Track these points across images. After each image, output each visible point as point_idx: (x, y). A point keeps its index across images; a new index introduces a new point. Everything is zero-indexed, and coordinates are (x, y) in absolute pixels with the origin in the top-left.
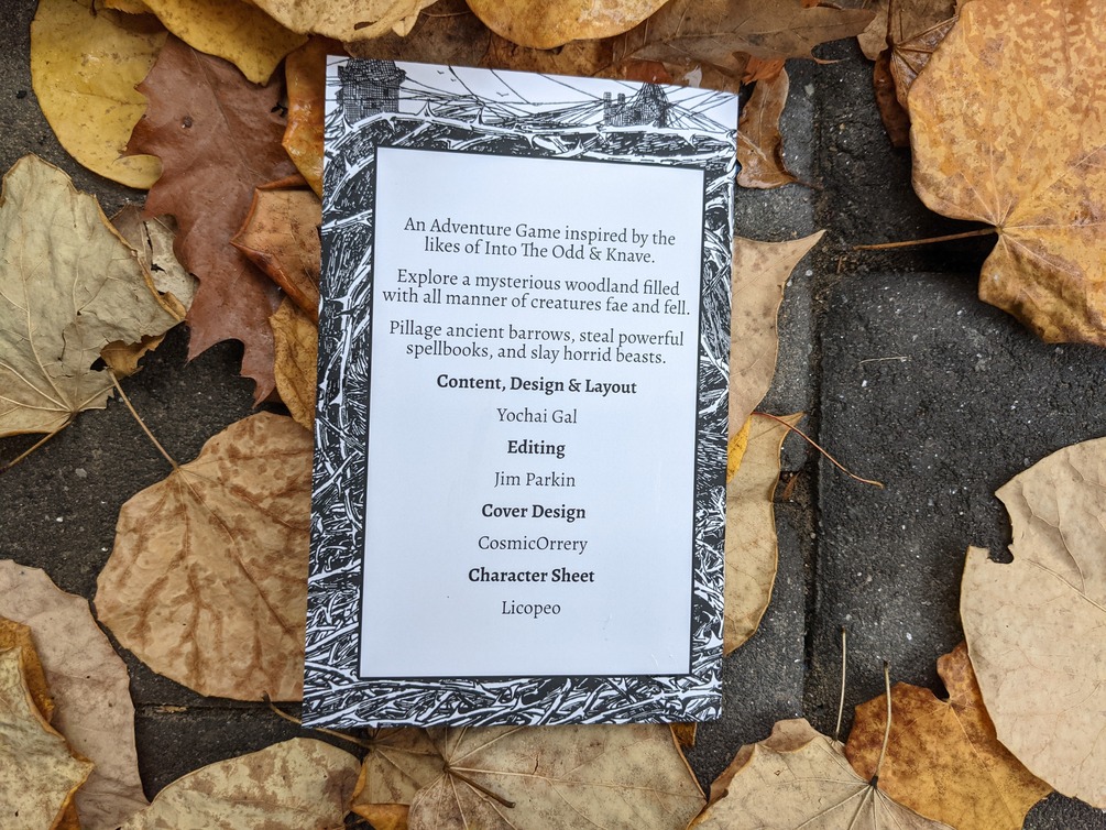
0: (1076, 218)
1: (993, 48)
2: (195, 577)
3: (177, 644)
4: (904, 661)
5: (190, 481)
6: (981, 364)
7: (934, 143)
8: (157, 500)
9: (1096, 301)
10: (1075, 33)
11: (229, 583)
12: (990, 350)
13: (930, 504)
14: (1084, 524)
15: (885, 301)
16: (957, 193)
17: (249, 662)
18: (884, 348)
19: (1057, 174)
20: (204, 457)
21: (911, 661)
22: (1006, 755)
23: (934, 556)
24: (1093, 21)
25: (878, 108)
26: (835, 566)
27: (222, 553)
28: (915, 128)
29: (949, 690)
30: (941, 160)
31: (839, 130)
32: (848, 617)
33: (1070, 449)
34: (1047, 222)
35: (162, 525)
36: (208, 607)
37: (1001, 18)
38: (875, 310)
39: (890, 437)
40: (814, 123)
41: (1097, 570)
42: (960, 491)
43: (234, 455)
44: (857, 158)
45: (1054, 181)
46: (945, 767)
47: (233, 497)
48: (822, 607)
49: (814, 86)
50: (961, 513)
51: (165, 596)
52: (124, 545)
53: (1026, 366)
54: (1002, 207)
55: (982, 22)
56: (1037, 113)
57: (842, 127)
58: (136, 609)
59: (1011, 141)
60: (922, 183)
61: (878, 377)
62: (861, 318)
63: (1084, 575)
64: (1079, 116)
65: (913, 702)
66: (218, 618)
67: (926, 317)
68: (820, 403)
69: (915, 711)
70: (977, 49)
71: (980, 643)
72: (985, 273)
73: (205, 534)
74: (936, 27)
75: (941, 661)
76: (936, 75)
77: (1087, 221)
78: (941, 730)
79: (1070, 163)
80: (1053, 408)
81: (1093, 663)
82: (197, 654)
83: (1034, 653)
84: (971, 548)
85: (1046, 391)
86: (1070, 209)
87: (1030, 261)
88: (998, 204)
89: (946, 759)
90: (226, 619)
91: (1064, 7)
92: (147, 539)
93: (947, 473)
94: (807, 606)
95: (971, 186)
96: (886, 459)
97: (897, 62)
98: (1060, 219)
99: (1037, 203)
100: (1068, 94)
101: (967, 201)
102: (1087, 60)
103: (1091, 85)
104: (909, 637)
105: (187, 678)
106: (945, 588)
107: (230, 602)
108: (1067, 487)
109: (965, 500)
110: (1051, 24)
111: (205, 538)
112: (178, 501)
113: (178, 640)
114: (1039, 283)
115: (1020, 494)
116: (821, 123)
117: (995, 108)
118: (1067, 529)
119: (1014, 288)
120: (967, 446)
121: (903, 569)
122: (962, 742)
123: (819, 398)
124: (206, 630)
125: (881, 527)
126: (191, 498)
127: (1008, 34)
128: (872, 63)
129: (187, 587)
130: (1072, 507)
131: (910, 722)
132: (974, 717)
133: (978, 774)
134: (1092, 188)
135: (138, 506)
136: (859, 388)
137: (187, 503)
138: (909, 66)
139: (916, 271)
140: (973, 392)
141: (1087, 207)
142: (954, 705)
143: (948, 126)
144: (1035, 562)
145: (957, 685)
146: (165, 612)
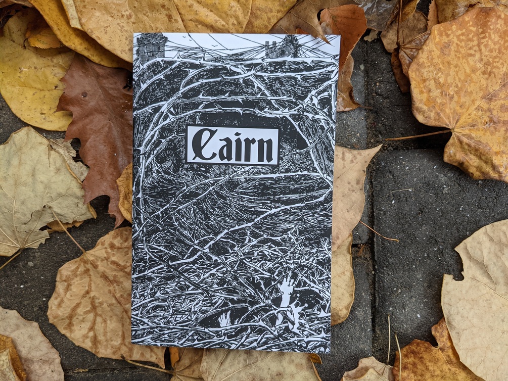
0: (487, 123)
1: (446, 46)
2: (94, 302)
3: (86, 332)
4: (417, 327)
5: (91, 258)
6: (446, 190)
7: (422, 92)
8: (76, 267)
9: (496, 160)
10: (483, 38)
11: (110, 305)
12: (449, 183)
13: (426, 255)
14: (495, 261)
15: (401, 164)
16: (432, 115)
17: (119, 342)
18: (401, 185)
19: (478, 103)
20: (98, 247)
21: (420, 327)
22: (464, 368)
23: (428, 279)
24: (492, 32)
25: (394, 74)
26: (384, 286)
27: (106, 291)
28: (413, 86)
29: (438, 342)
30: (425, 100)
31: (377, 85)
32: (391, 309)
33: (487, 226)
34: (474, 126)
35: (78, 278)
36: (101, 316)
37: (449, 32)
38: (396, 168)
39: (406, 226)
40: (365, 82)
41: (502, 281)
42: (439, 248)
43: (112, 246)
44: (385, 98)
45: (476, 106)
46: (437, 376)
47: (112, 266)
48: (379, 305)
49: (364, 65)
50: (440, 258)
51: (80, 311)
52: (60, 287)
53: (466, 190)
54: (453, 120)
55: (441, 35)
56: (467, 76)
57: (378, 84)
58: (67, 317)
59: (456, 89)
60: (417, 111)
61: (400, 199)
62: (390, 172)
63: (496, 284)
64: (487, 76)
65: (422, 349)
66: (105, 321)
67: (420, 170)
68: (373, 212)
69: (424, 352)
70: (439, 47)
71: (451, 318)
72: (446, 150)
73: (99, 282)
74: (419, 36)
75: (433, 329)
76: (421, 61)
77: (492, 124)
78: (435, 360)
79: (483, 98)
80: (479, 208)
81: (501, 323)
82: (95, 337)
83: (475, 321)
84: (445, 275)
85: (475, 201)
86: (484, 119)
87: (467, 144)
88: (451, 119)
89: (438, 372)
90: (108, 322)
91: (478, 26)
92: (71, 285)
93: (432, 240)
94: (372, 304)
95: (439, 111)
96: (405, 236)
97: (402, 54)
98: (480, 124)
99: (469, 117)
100: (481, 66)
101: (437, 118)
102: (490, 50)
103: (491, 62)
104: (419, 316)
105: (91, 348)
106: (433, 293)
107: (110, 314)
108: (487, 244)
109: (441, 252)
110: (473, 34)
111: (98, 284)
112: (85, 267)
113: (87, 330)
114: (471, 153)
115: (466, 249)
116: (368, 82)
117: (448, 75)
118: (487, 263)
119: (460, 156)
120: (440, 228)
121: (415, 286)
122: (445, 364)
123: (373, 210)
124: (99, 327)
125: (404, 267)
126: (91, 266)
127: (453, 40)
128: (390, 54)
129: (90, 306)
130: (489, 253)
131: (421, 358)
132: (450, 353)
133: (452, 378)
134: (493, 109)
135: (66, 269)
136: (391, 204)
137: (90, 268)
138: (408, 56)
139: (414, 149)
140: (443, 203)
141: (492, 117)
142: (440, 349)
143: (428, 84)
144: (474, 279)
145: (441, 339)
146: (81, 318)
